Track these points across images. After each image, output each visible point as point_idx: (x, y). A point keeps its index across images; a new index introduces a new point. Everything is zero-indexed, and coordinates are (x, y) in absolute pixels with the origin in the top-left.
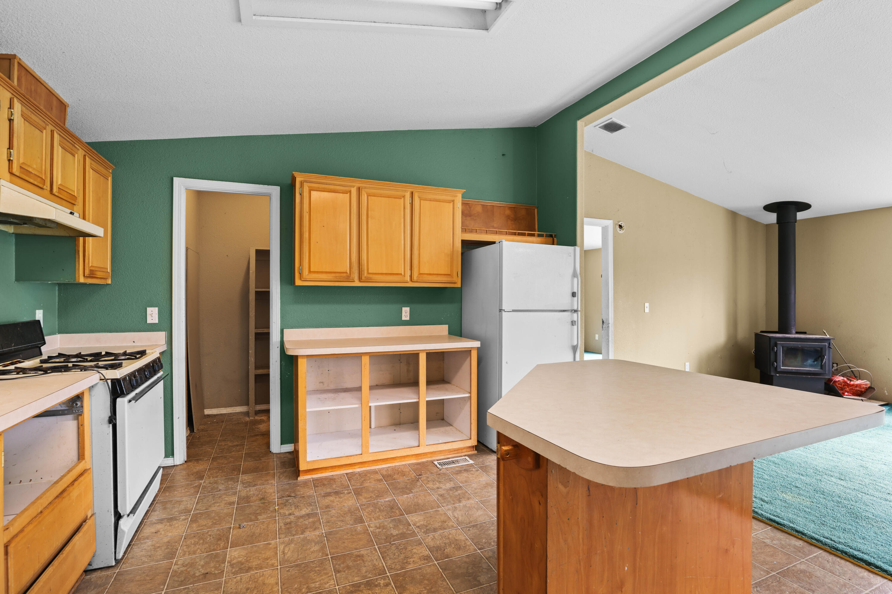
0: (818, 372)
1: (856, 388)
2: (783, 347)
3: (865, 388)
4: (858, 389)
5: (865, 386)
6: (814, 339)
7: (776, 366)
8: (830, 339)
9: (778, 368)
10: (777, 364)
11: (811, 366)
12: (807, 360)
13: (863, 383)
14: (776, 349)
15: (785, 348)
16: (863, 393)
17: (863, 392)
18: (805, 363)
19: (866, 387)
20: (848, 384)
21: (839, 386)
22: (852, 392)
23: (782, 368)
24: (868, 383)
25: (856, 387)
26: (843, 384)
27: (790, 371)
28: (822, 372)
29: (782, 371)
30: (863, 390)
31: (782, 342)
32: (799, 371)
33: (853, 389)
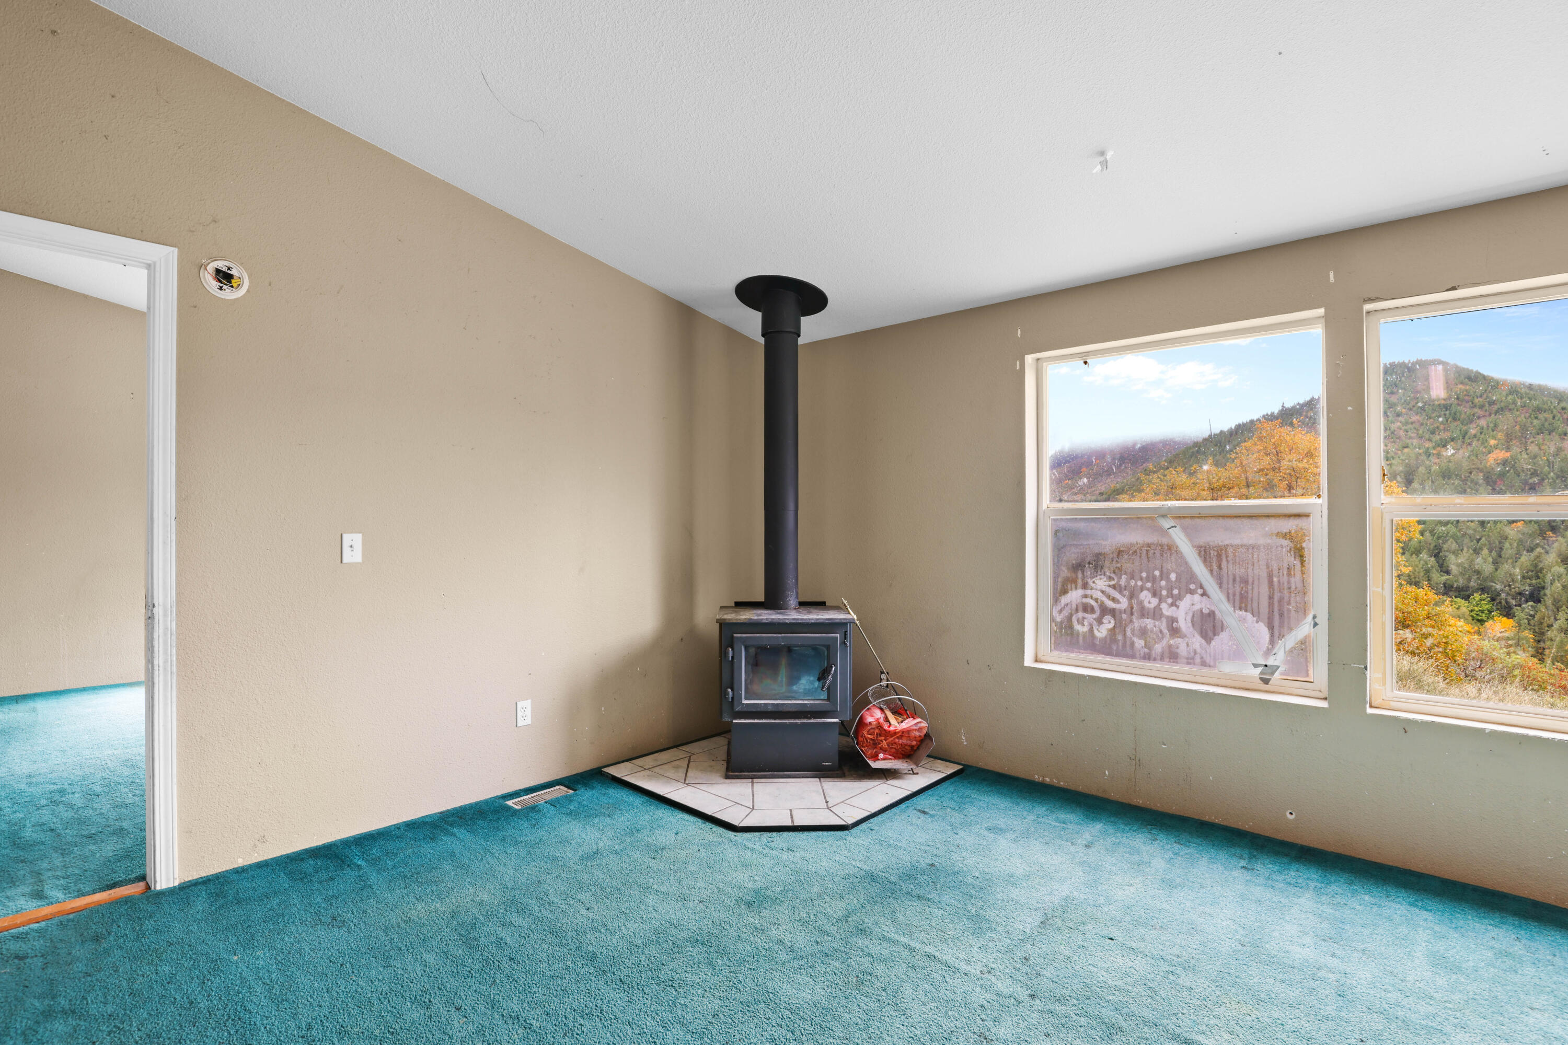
0: (824, 709)
1: (901, 741)
2: (746, 648)
3: (919, 739)
4: (904, 741)
5: (918, 734)
6: (812, 624)
7: (733, 698)
8: (846, 624)
9: (736, 703)
10: (733, 694)
11: (807, 693)
12: (799, 679)
13: (915, 727)
14: (731, 655)
15: (752, 651)
16: (916, 750)
17: (915, 748)
18: (795, 688)
19: (920, 736)
20: (885, 730)
21: (869, 736)
22: (893, 750)
23: (745, 702)
24: (924, 724)
25: (901, 737)
26: (877, 731)
27: (762, 709)
28: (829, 709)
29: (745, 709)
30: (914, 743)
31: (744, 635)
32: (780, 709)
33: (895, 743)
